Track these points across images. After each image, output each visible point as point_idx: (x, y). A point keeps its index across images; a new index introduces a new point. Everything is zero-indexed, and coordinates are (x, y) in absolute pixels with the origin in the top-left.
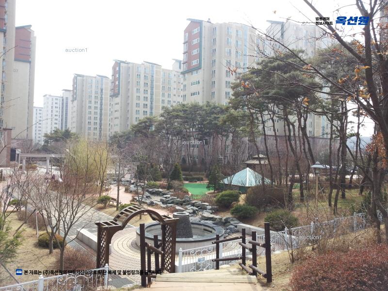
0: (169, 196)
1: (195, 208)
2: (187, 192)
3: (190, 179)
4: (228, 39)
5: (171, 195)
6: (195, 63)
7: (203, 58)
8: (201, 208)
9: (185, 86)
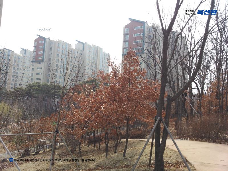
4: (58, 49)
6: (40, 58)
7: (45, 57)
9: (33, 69)
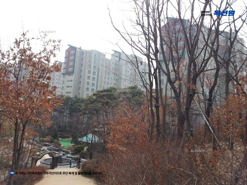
0: (52, 147)
1: (64, 153)
2: (60, 145)
3: (63, 137)
4: (90, 59)
5: (53, 146)
6: (70, 69)
7: (75, 68)
8: (67, 153)
9: (63, 81)
